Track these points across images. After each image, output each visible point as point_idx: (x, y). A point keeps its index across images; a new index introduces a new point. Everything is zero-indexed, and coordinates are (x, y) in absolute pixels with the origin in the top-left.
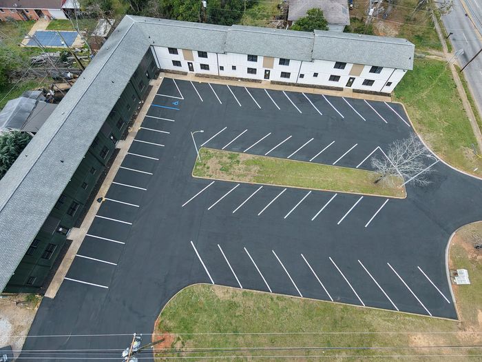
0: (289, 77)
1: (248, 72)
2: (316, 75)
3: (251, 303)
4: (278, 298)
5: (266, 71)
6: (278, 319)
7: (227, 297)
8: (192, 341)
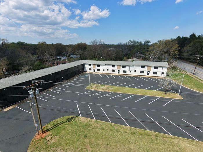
0: (126, 72)
1: (112, 71)
2: (135, 71)
3: (99, 125)
4: (114, 125)
5: (118, 70)
6: (113, 133)
7: (86, 121)
8: (58, 137)
